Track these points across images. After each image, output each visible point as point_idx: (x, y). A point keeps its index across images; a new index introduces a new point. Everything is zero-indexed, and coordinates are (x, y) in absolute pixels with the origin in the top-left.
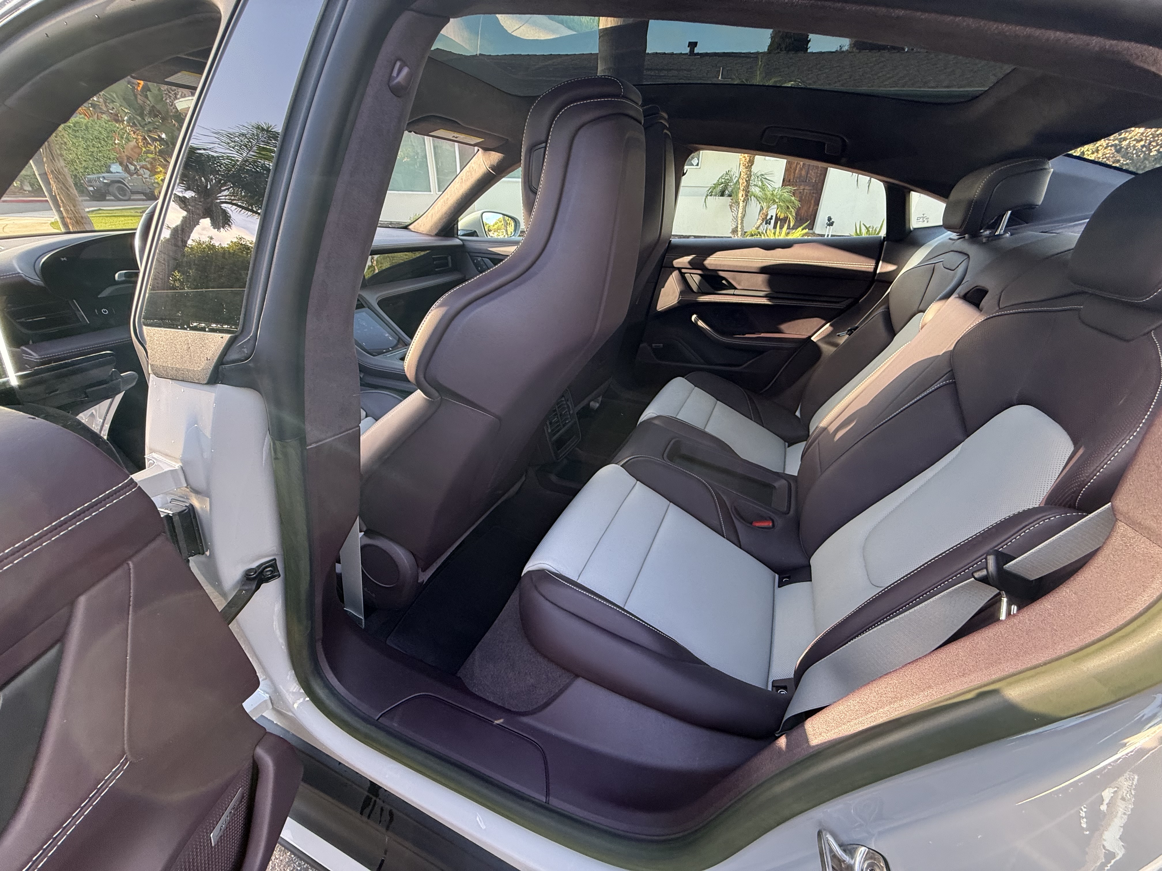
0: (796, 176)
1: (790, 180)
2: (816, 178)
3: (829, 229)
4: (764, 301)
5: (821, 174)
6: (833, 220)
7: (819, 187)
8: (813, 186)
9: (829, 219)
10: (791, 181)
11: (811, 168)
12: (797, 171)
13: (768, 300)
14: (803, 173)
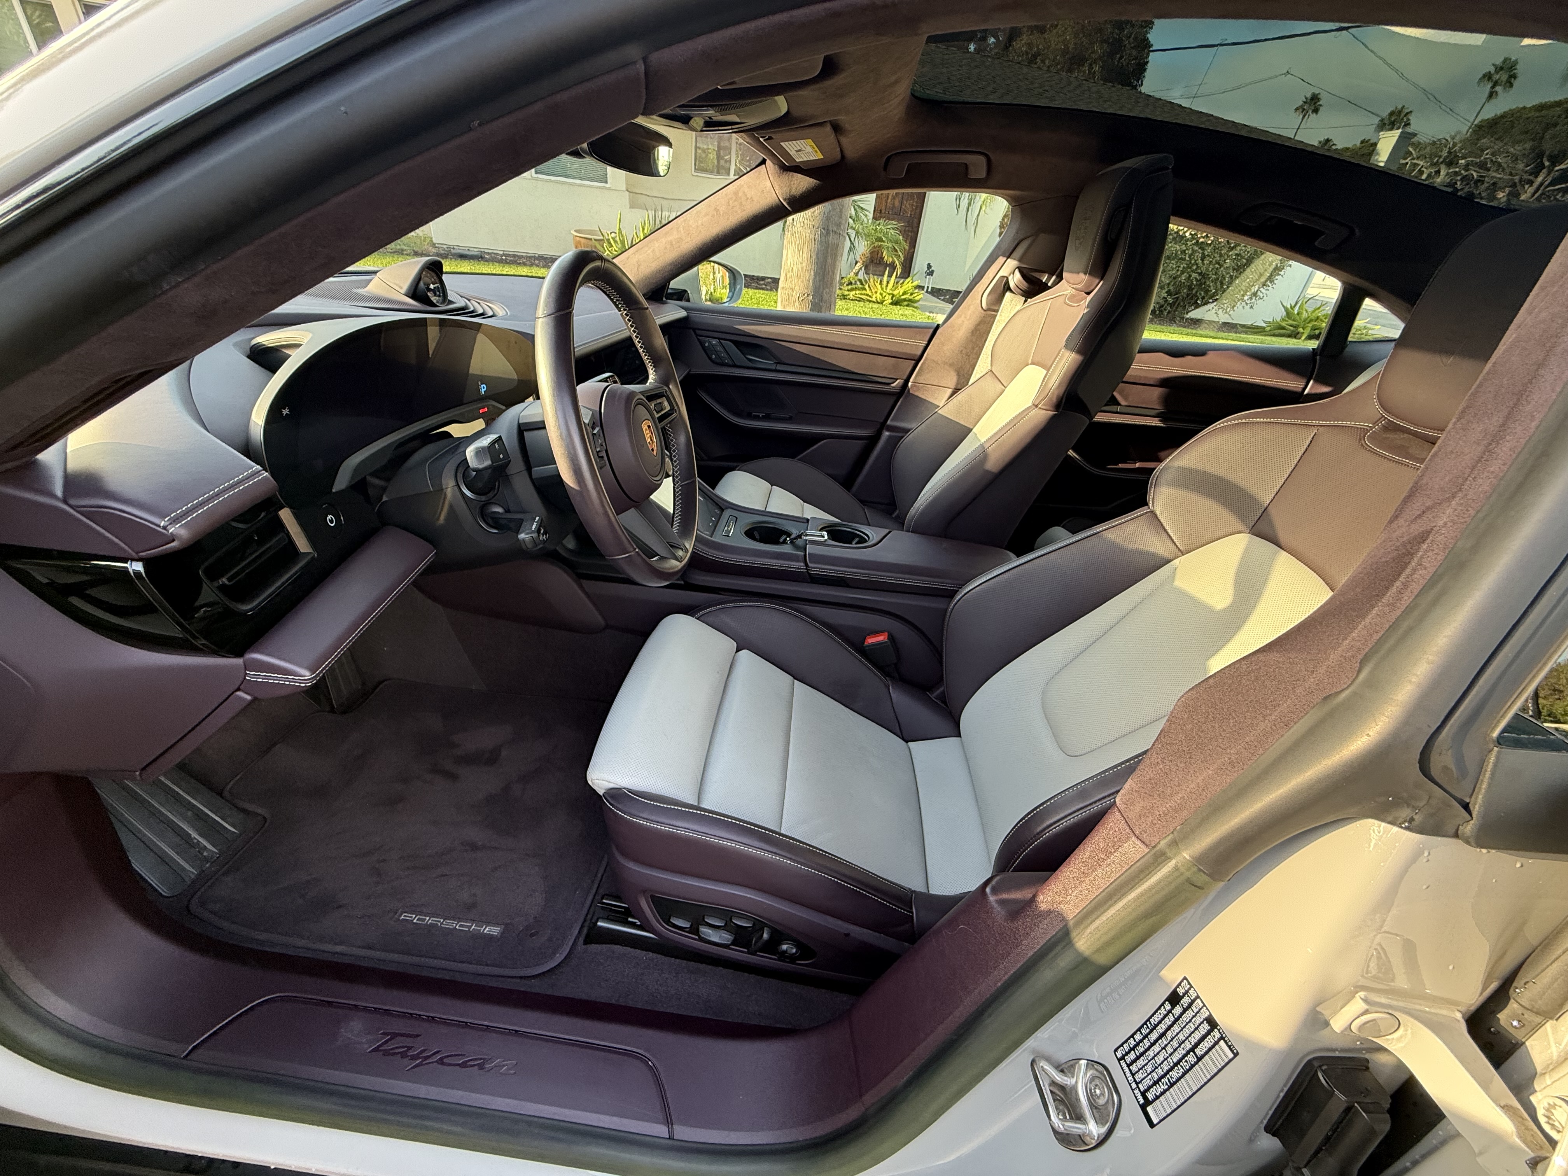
0: (888, 205)
1: (881, 211)
2: (911, 211)
3: (929, 279)
4: (1155, 422)
5: (917, 207)
6: (933, 268)
7: (915, 225)
8: (908, 222)
9: (929, 266)
10: (883, 212)
11: (905, 197)
12: (889, 201)
13: (1160, 421)
14: (897, 203)
